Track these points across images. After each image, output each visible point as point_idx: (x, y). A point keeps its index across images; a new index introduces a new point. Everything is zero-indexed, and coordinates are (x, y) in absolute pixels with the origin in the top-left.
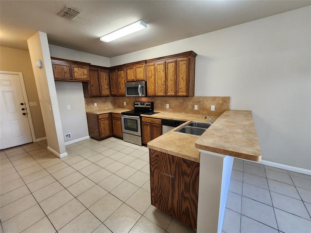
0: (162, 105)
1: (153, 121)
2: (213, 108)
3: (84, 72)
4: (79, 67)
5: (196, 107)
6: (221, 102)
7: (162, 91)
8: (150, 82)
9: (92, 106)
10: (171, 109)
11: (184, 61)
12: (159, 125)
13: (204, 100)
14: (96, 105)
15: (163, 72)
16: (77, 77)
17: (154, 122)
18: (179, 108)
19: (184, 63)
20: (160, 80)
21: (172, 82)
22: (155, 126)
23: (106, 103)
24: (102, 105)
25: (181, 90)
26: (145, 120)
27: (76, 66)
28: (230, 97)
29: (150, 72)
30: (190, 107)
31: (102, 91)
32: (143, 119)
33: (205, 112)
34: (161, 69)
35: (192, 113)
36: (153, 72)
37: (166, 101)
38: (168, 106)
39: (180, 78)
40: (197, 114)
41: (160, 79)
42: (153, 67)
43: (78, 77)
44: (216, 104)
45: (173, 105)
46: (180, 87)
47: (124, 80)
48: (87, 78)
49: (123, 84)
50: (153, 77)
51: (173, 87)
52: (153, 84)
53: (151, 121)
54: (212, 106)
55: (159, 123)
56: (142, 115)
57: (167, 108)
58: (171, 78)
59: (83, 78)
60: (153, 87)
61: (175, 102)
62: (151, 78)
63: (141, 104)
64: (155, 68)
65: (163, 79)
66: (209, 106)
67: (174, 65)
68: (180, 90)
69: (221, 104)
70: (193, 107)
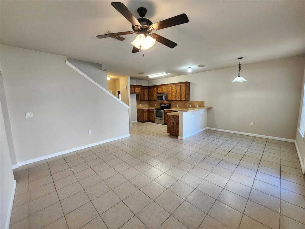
0: (174, 105)
1: (169, 112)
3: (139, 90)
7: (174, 98)
8: (169, 94)
9: (139, 105)
11: (184, 85)
13: (194, 102)
14: (141, 105)
15: (175, 89)
18: (183, 106)
24: (144, 105)
26: (166, 112)
27: (136, 87)
28: (204, 101)
29: (169, 90)
31: (144, 98)
37: (177, 103)
38: (177, 106)
39: (182, 93)
41: (174, 93)
42: (170, 87)
43: (136, 92)
45: (180, 105)
47: (156, 92)
49: (156, 95)
51: (179, 96)
54: (197, 105)
56: (165, 109)
58: (179, 93)
63: (164, 105)
67: (180, 87)
68: (182, 98)
69: (201, 104)
70: (189, 106)
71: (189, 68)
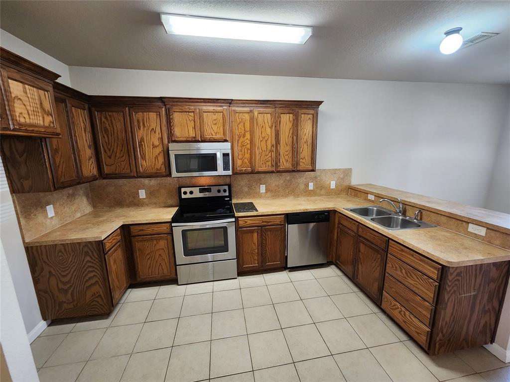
0: (250, 187)
1: (266, 222)
2: (333, 185)
3: (41, 104)
4: (26, 80)
5: (311, 186)
6: (342, 176)
7: (267, 164)
8: (239, 145)
9: (40, 218)
10: (269, 193)
11: (308, 114)
12: (280, 226)
13: (322, 174)
14: (50, 210)
15: (271, 127)
16: (22, 120)
17: (268, 222)
18: (284, 190)
19: (310, 119)
20: (264, 142)
21: (289, 148)
22: (271, 230)
23: (76, 201)
24: (67, 209)
25: (304, 161)
26: (246, 222)
27: (17, 76)
28: (351, 169)
29: (241, 126)
30: (302, 186)
31: (81, 166)
32: (241, 223)
33: (323, 192)
34: (266, 121)
35: (305, 196)
36: (248, 125)
37: (260, 180)
38: (263, 188)
39: (303, 141)
40: (312, 196)
41: (264, 140)
42: (247, 116)
43: (28, 121)
44: (336, 180)
45: (274, 185)
46: (302, 156)
47: (158, 135)
48: (52, 125)
49: (154, 147)
50: (248, 136)
51: (290, 155)
52: (248, 149)
53: (263, 222)
54: (332, 182)
55: (281, 222)
56: (237, 214)
57: (261, 192)
58: (287, 142)
59: (42, 123)
60: (247, 156)
61: (276, 181)
62: (244, 137)
64: (252, 119)
65: (269, 141)
66: (328, 183)
67: (291, 119)
68: (301, 160)
69: (342, 179)
70: (307, 185)
71: (448, 33)
